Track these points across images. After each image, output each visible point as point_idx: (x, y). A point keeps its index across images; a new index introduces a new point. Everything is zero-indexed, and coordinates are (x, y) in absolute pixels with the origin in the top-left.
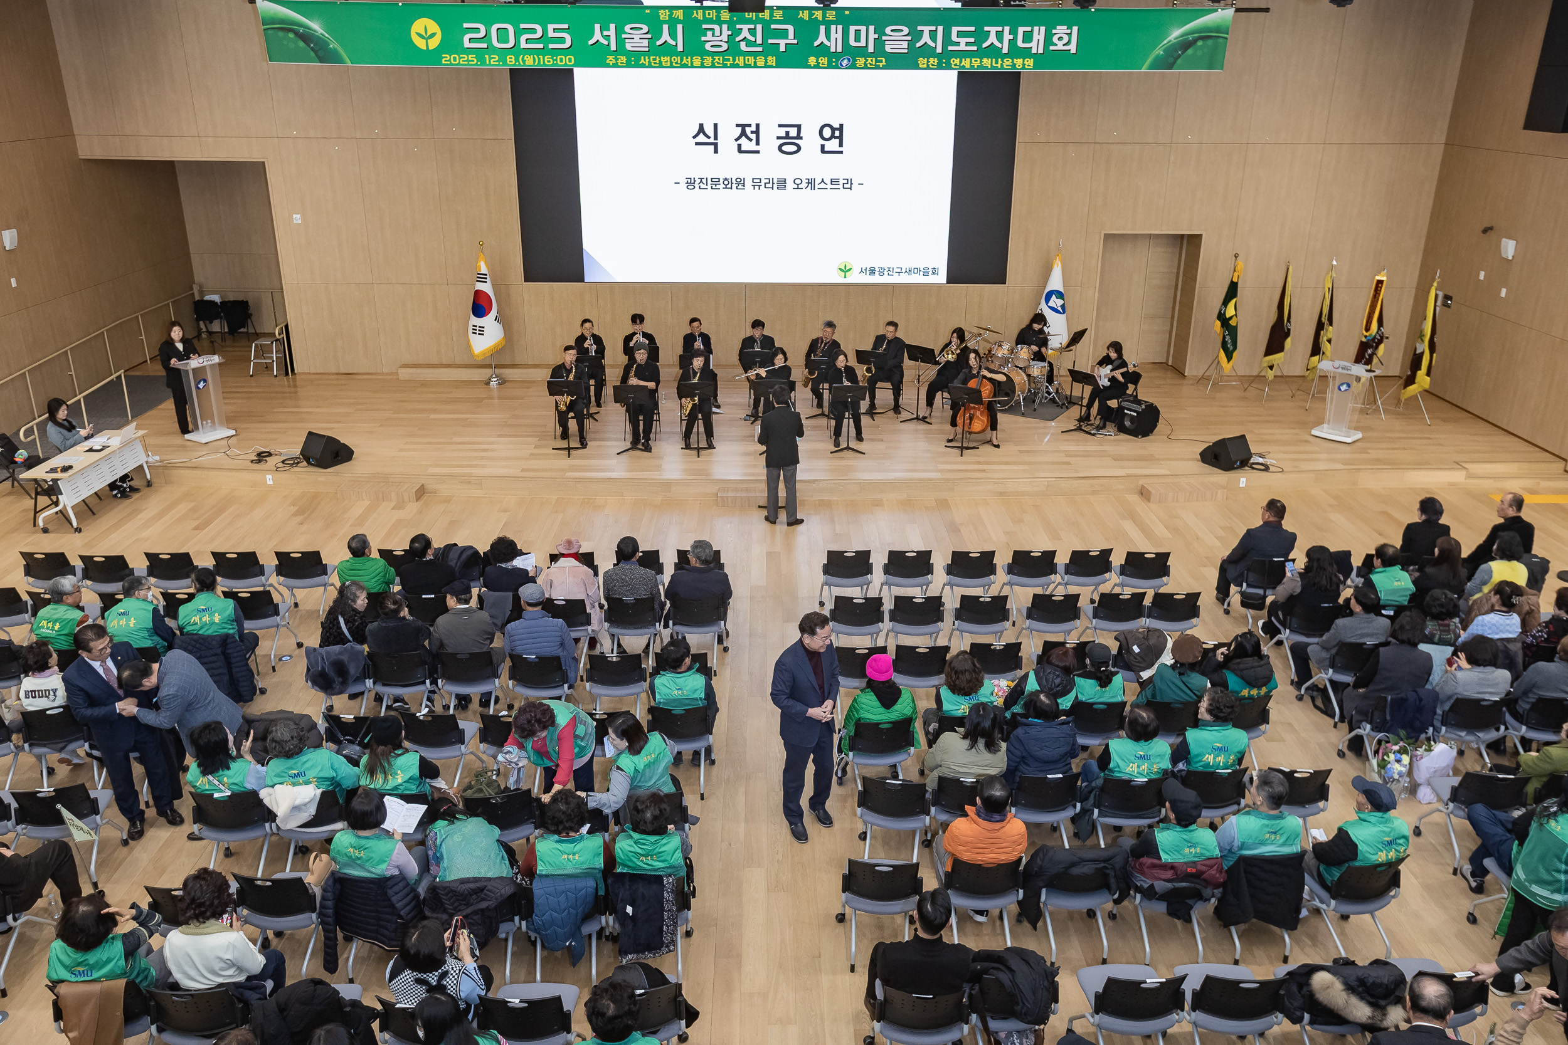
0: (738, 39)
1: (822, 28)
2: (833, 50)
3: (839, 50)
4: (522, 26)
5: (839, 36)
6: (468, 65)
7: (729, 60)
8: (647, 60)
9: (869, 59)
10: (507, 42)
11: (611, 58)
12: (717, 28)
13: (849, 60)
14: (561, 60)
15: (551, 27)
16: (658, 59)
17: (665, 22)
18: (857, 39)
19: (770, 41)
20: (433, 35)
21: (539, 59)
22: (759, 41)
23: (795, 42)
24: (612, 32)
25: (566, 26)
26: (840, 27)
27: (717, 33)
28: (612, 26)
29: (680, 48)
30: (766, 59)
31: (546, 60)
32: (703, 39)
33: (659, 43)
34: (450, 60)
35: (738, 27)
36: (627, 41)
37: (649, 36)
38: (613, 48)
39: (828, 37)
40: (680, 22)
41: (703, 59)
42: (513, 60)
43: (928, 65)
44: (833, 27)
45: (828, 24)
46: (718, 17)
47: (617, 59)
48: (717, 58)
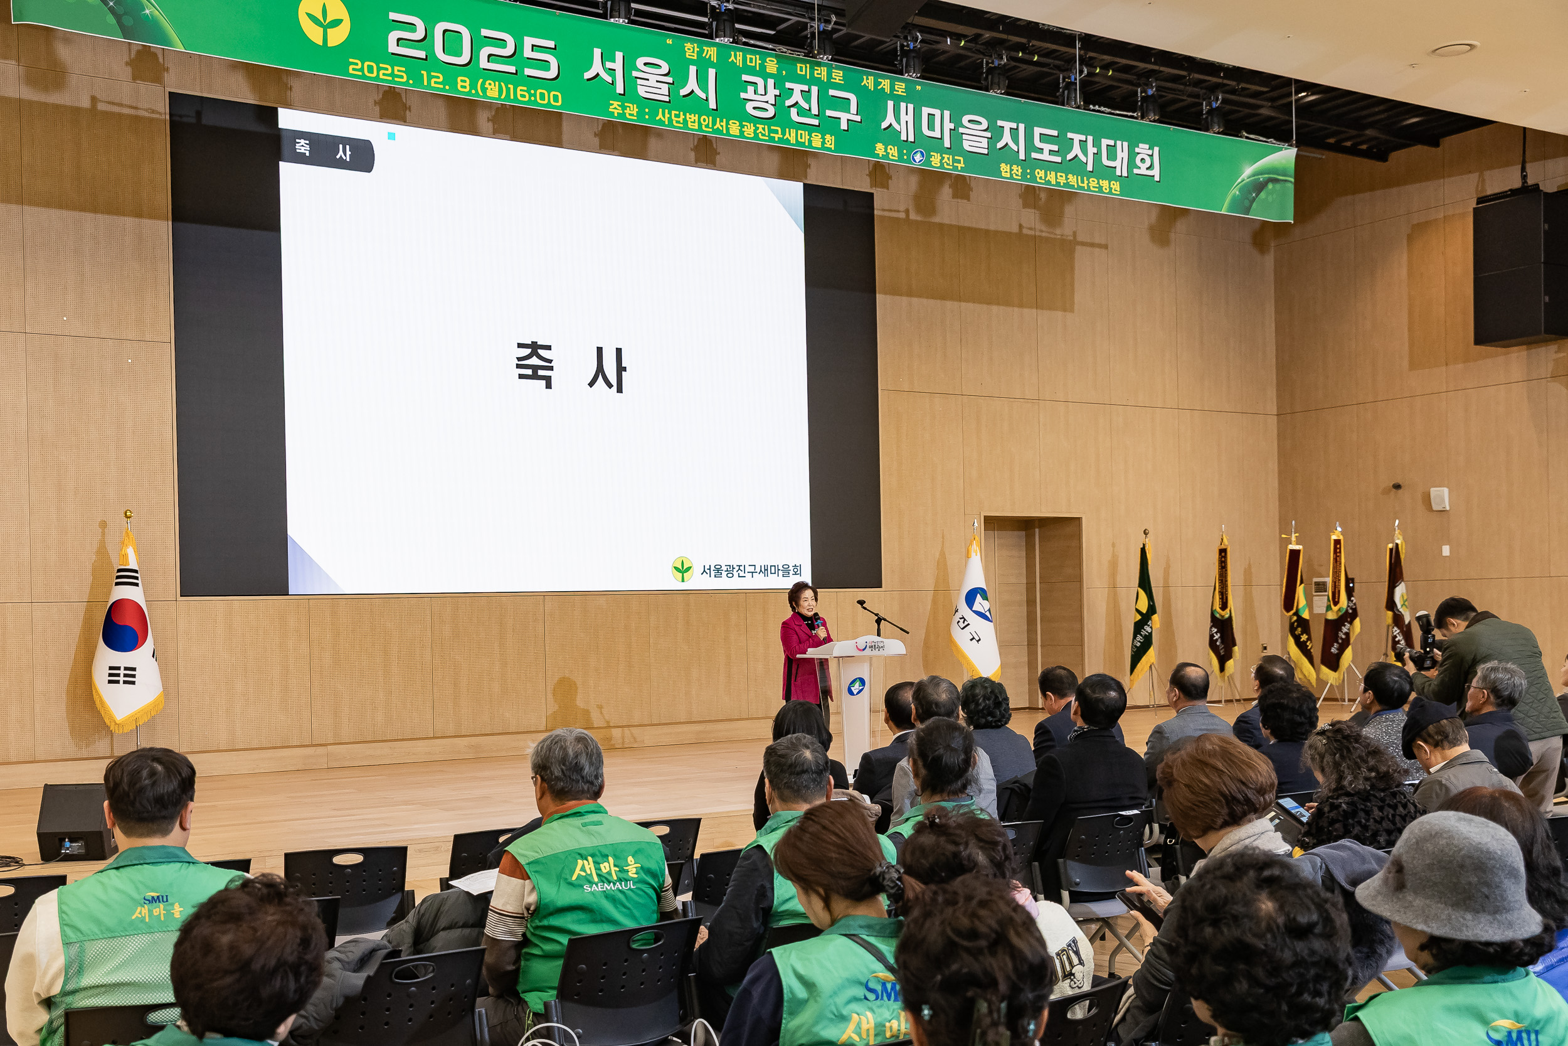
0: (788, 103)
1: (890, 104)
2: (904, 137)
3: (911, 139)
4: (485, 32)
5: (910, 118)
6: (393, 81)
7: (776, 132)
8: (667, 116)
9: (946, 156)
10: (459, 54)
11: (616, 104)
12: (760, 81)
13: (922, 153)
14: (542, 96)
15: (529, 41)
16: (682, 117)
17: (693, 62)
18: (931, 127)
19: (829, 113)
20: (337, 23)
21: (508, 90)
22: (815, 111)
23: (858, 118)
24: (618, 65)
25: (551, 44)
26: (911, 107)
27: (761, 90)
28: (619, 56)
29: (713, 105)
30: (823, 138)
31: (519, 93)
32: (743, 95)
33: (684, 92)
34: (362, 70)
35: (788, 85)
36: (639, 81)
37: (669, 79)
38: (620, 89)
39: (897, 118)
40: (713, 65)
41: (742, 126)
42: (467, 84)
43: (1011, 175)
44: (903, 105)
45: (897, 100)
46: (763, 67)
47: (624, 108)
48: (761, 127)
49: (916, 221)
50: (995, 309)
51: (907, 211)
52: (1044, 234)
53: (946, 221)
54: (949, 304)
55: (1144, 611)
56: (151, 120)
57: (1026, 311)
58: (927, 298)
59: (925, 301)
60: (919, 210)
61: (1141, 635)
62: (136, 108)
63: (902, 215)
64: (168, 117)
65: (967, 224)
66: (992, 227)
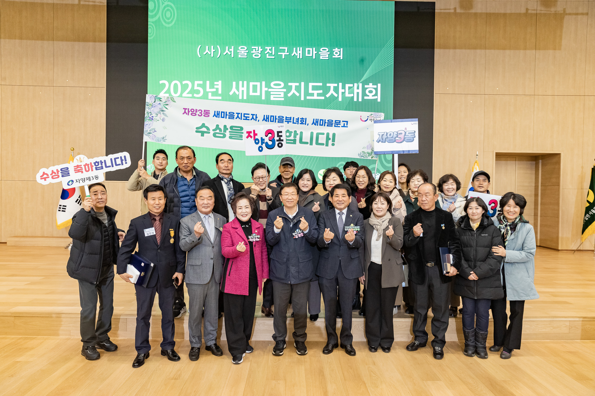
49: (461, 13)
50: (507, 52)
51: (455, 9)
52: (543, 12)
53: (479, 11)
54: (478, 51)
55: (592, 201)
56: (100, 6)
57: (528, 52)
58: (465, 49)
59: (464, 51)
60: (462, 7)
61: (589, 214)
62: (94, 2)
63: (452, 11)
64: (106, 4)
65: (492, 11)
66: (508, 12)
